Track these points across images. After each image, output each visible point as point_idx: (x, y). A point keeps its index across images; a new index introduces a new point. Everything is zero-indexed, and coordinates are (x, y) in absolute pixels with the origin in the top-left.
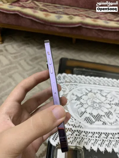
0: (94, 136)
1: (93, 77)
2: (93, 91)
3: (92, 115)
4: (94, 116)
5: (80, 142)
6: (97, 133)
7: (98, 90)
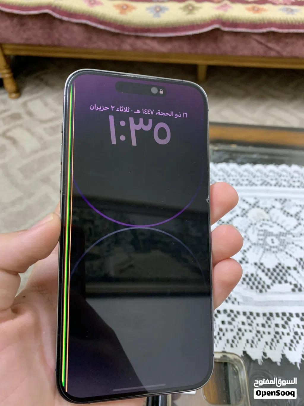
0: (269, 322)
1: (259, 167)
2: (261, 204)
3: (262, 267)
4: (269, 270)
5: (233, 341)
6: (277, 315)
7: (276, 200)
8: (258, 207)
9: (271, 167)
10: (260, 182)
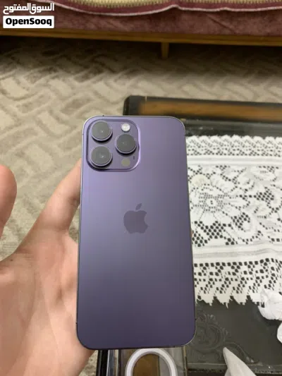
3: (201, 225)
4: (207, 227)
6: (212, 265)
7: (217, 167)
8: (201, 173)
9: (215, 138)
10: (204, 151)
